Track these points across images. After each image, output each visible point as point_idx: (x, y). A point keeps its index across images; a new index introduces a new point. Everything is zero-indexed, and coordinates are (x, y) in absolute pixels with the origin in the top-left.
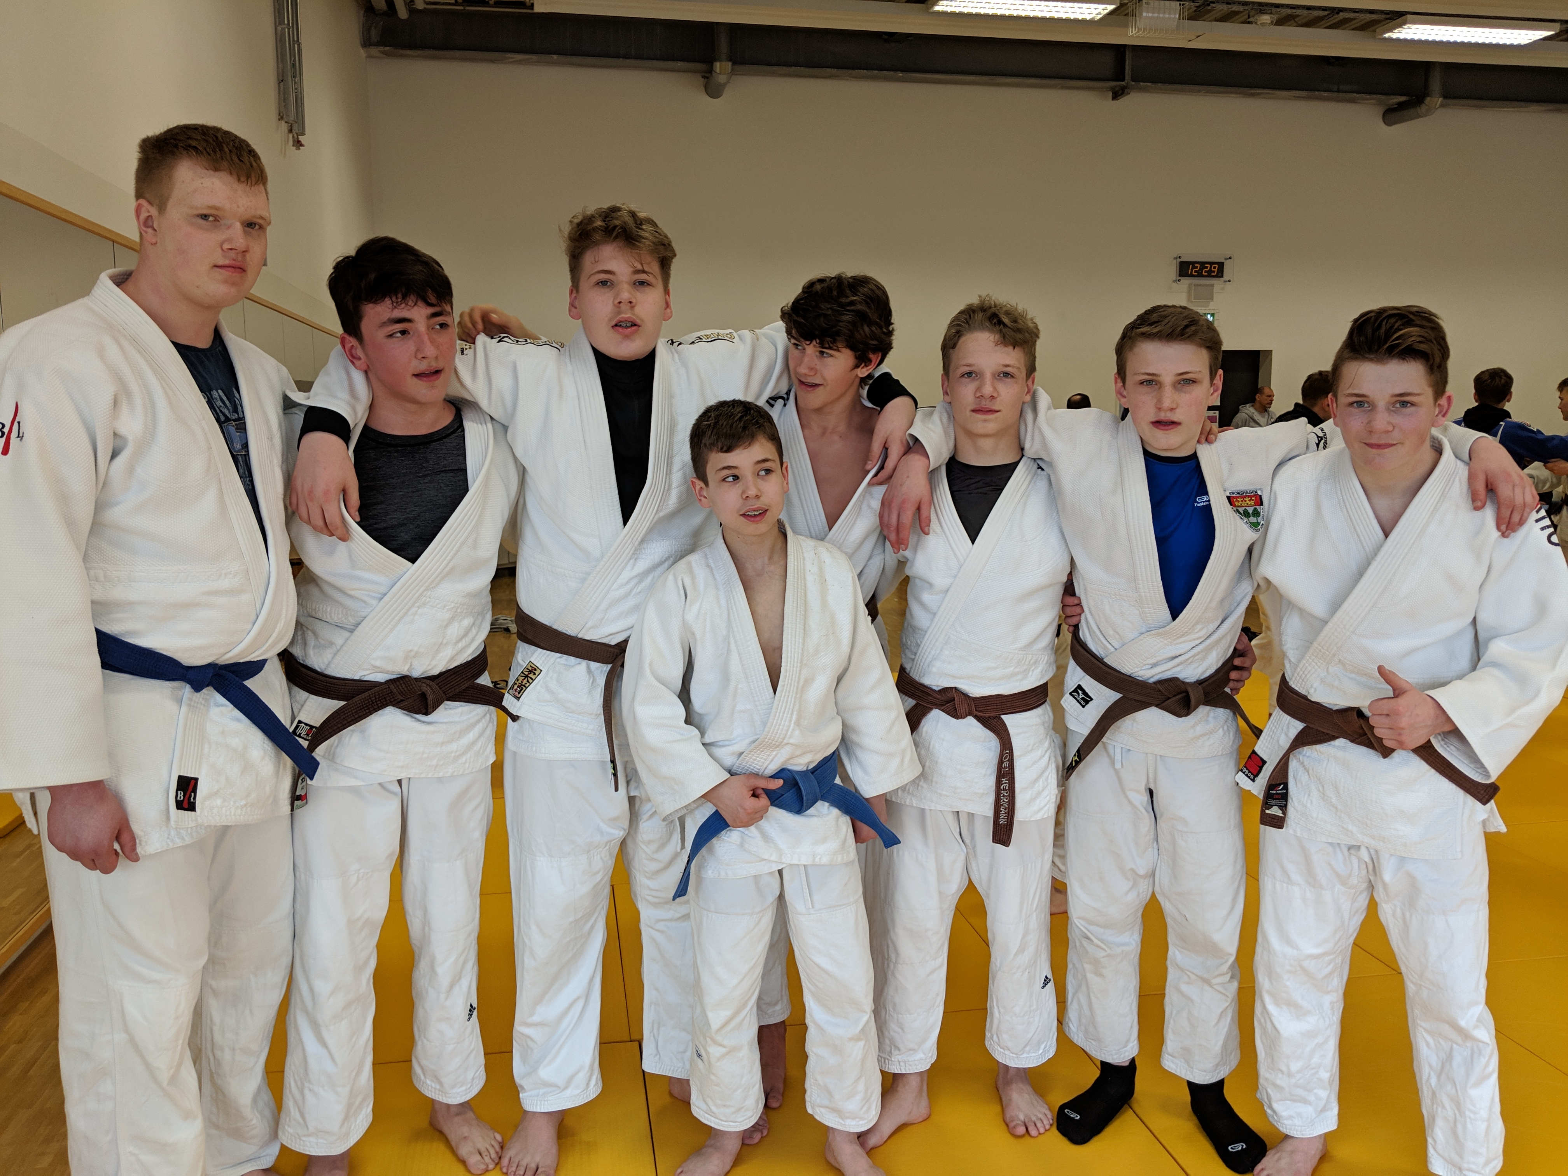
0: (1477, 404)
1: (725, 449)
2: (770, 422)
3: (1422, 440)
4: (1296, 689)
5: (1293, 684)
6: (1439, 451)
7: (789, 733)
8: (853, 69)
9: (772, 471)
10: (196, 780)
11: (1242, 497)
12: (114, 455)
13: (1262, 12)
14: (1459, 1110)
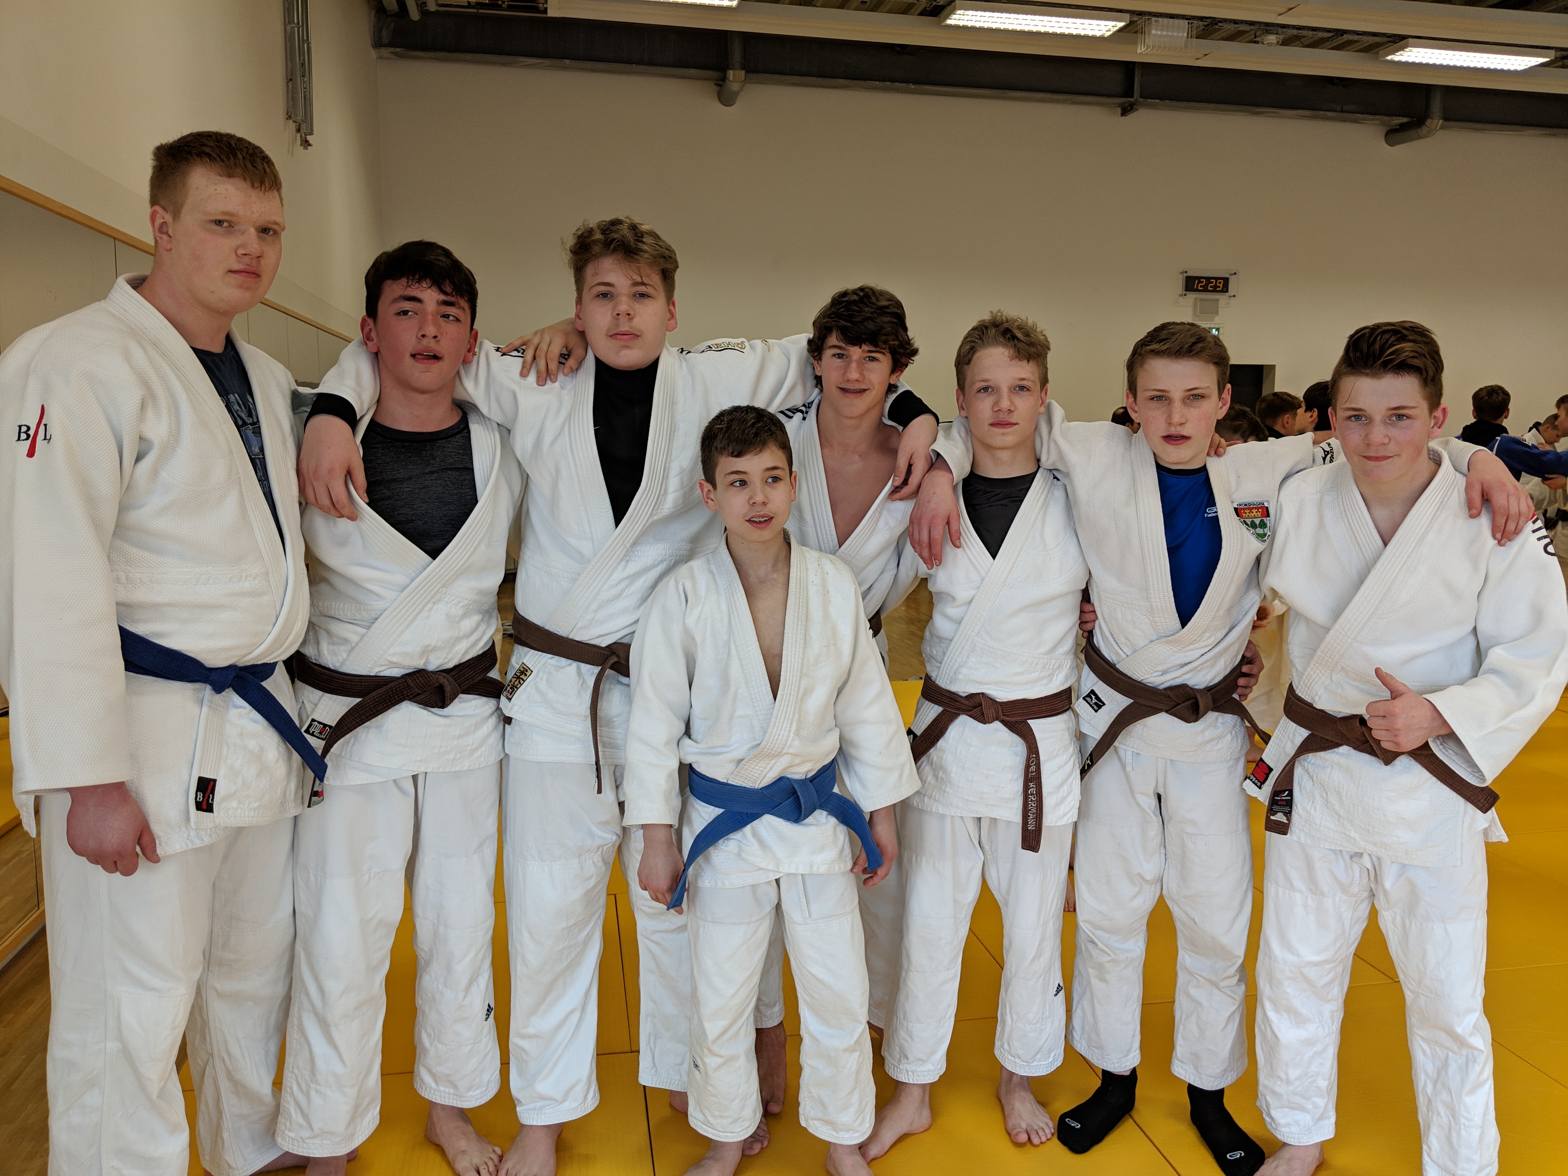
0: (1475, 420)
1: (736, 453)
2: (782, 430)
3: (1418, 450)
4: (1303, 697)
5: (1300, 692)
6: (1437, 462)
7: (788, 743)
8: (865, 79)
9: (780, 479)
10: (215, 781)
11: (1248, 509)
12: (138, 459)
13: (1268, 32)
14: (1454, 1116)
